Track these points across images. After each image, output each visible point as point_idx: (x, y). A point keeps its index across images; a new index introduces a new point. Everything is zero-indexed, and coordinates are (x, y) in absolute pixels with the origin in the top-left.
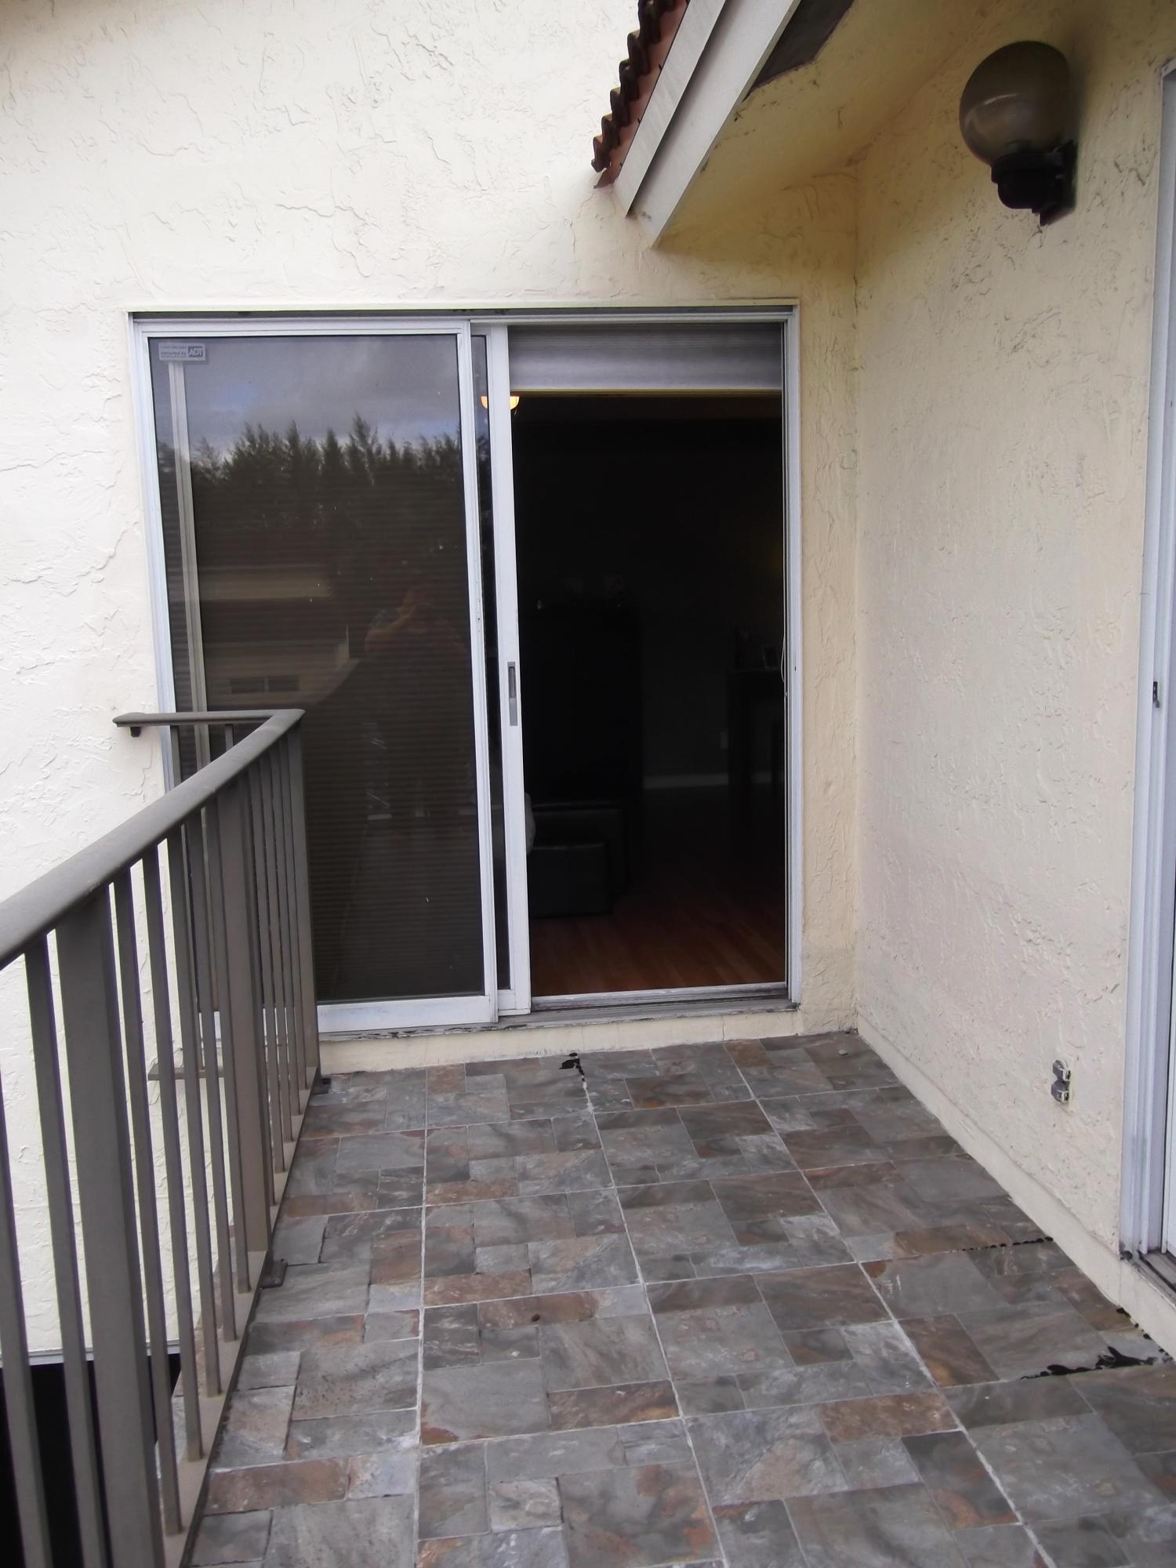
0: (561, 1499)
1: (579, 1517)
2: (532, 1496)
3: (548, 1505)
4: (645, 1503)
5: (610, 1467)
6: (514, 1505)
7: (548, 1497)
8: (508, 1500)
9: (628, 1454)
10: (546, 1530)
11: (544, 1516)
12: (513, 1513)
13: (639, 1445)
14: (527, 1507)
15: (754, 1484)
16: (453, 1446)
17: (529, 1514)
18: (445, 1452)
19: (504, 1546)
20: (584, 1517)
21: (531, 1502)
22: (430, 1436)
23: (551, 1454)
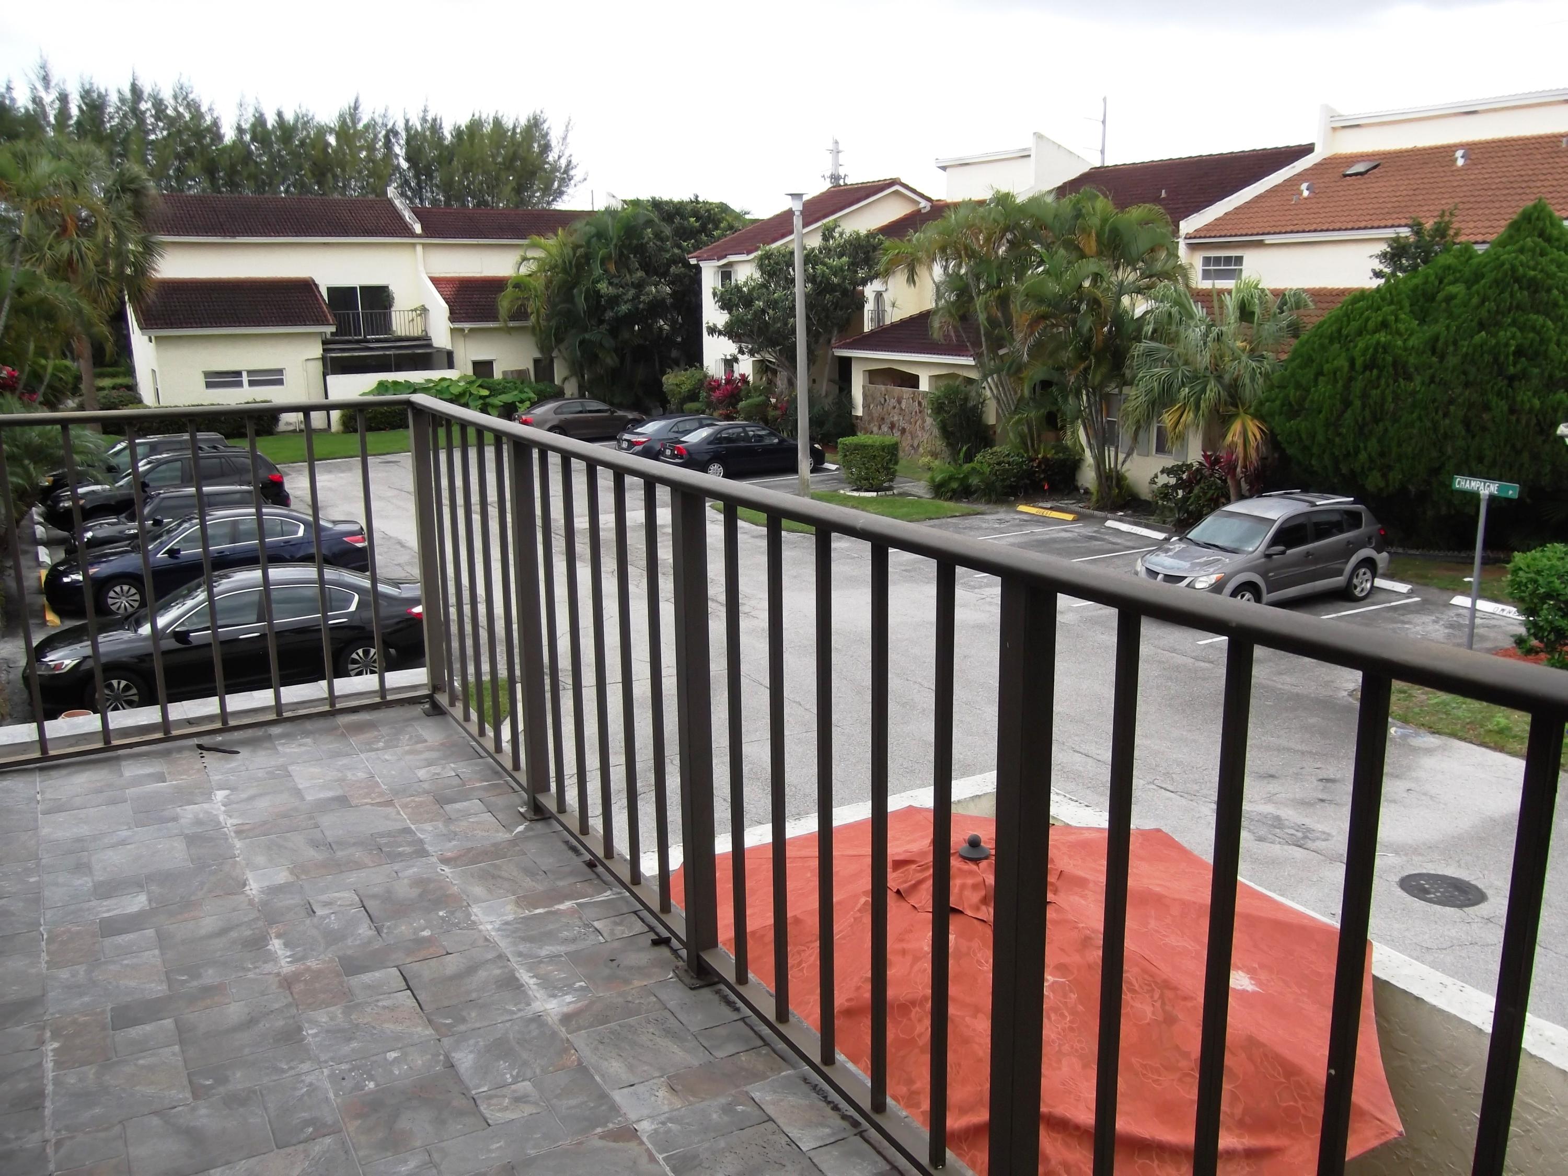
0: (480, 1112)
1: (459, 1102)
2: (506, 1108)
3: (489, 1105)
4: (404, 1123)
5: (444, 1144)
6: (519, 1100)
7: (492, 1110)
8: (525, 1102)
9: (427, 1158)
10: (485, 1089)
11: (490, 1097)
12: (516, 1095)
13: (417, 1167)
14: (507, 1100)
15: (302, 1156)
16: (599, 1130)
17: (504, 1096)
18: (605, 1125)
19: (514, 1073)
20: (455, 1103)
21: (505, 1104)
22: (629, 1134)
23: (502, 1143)
